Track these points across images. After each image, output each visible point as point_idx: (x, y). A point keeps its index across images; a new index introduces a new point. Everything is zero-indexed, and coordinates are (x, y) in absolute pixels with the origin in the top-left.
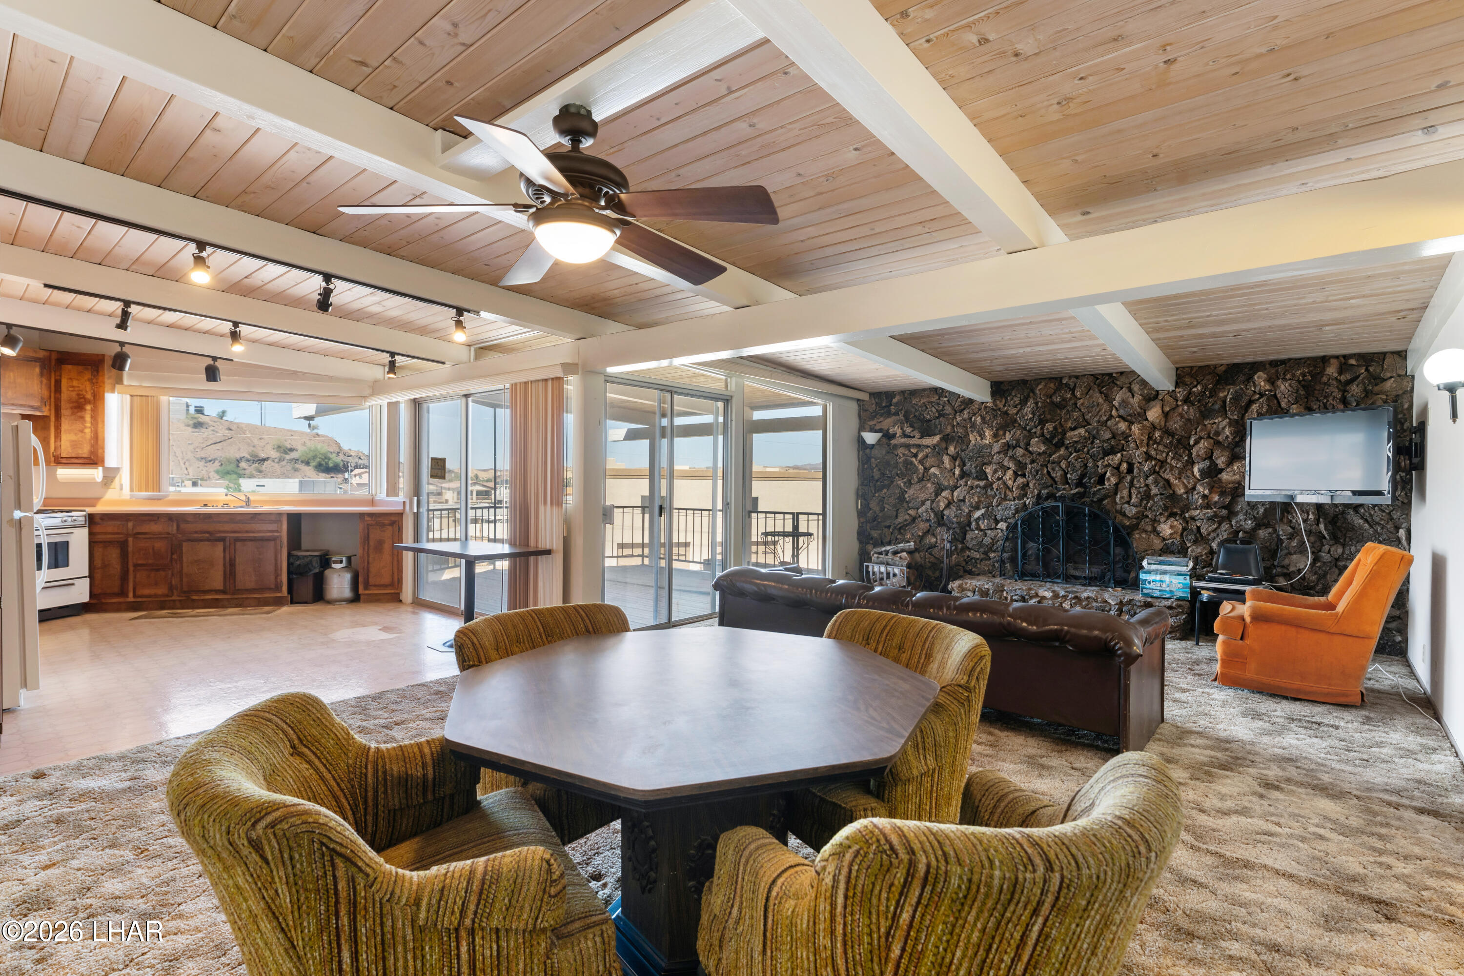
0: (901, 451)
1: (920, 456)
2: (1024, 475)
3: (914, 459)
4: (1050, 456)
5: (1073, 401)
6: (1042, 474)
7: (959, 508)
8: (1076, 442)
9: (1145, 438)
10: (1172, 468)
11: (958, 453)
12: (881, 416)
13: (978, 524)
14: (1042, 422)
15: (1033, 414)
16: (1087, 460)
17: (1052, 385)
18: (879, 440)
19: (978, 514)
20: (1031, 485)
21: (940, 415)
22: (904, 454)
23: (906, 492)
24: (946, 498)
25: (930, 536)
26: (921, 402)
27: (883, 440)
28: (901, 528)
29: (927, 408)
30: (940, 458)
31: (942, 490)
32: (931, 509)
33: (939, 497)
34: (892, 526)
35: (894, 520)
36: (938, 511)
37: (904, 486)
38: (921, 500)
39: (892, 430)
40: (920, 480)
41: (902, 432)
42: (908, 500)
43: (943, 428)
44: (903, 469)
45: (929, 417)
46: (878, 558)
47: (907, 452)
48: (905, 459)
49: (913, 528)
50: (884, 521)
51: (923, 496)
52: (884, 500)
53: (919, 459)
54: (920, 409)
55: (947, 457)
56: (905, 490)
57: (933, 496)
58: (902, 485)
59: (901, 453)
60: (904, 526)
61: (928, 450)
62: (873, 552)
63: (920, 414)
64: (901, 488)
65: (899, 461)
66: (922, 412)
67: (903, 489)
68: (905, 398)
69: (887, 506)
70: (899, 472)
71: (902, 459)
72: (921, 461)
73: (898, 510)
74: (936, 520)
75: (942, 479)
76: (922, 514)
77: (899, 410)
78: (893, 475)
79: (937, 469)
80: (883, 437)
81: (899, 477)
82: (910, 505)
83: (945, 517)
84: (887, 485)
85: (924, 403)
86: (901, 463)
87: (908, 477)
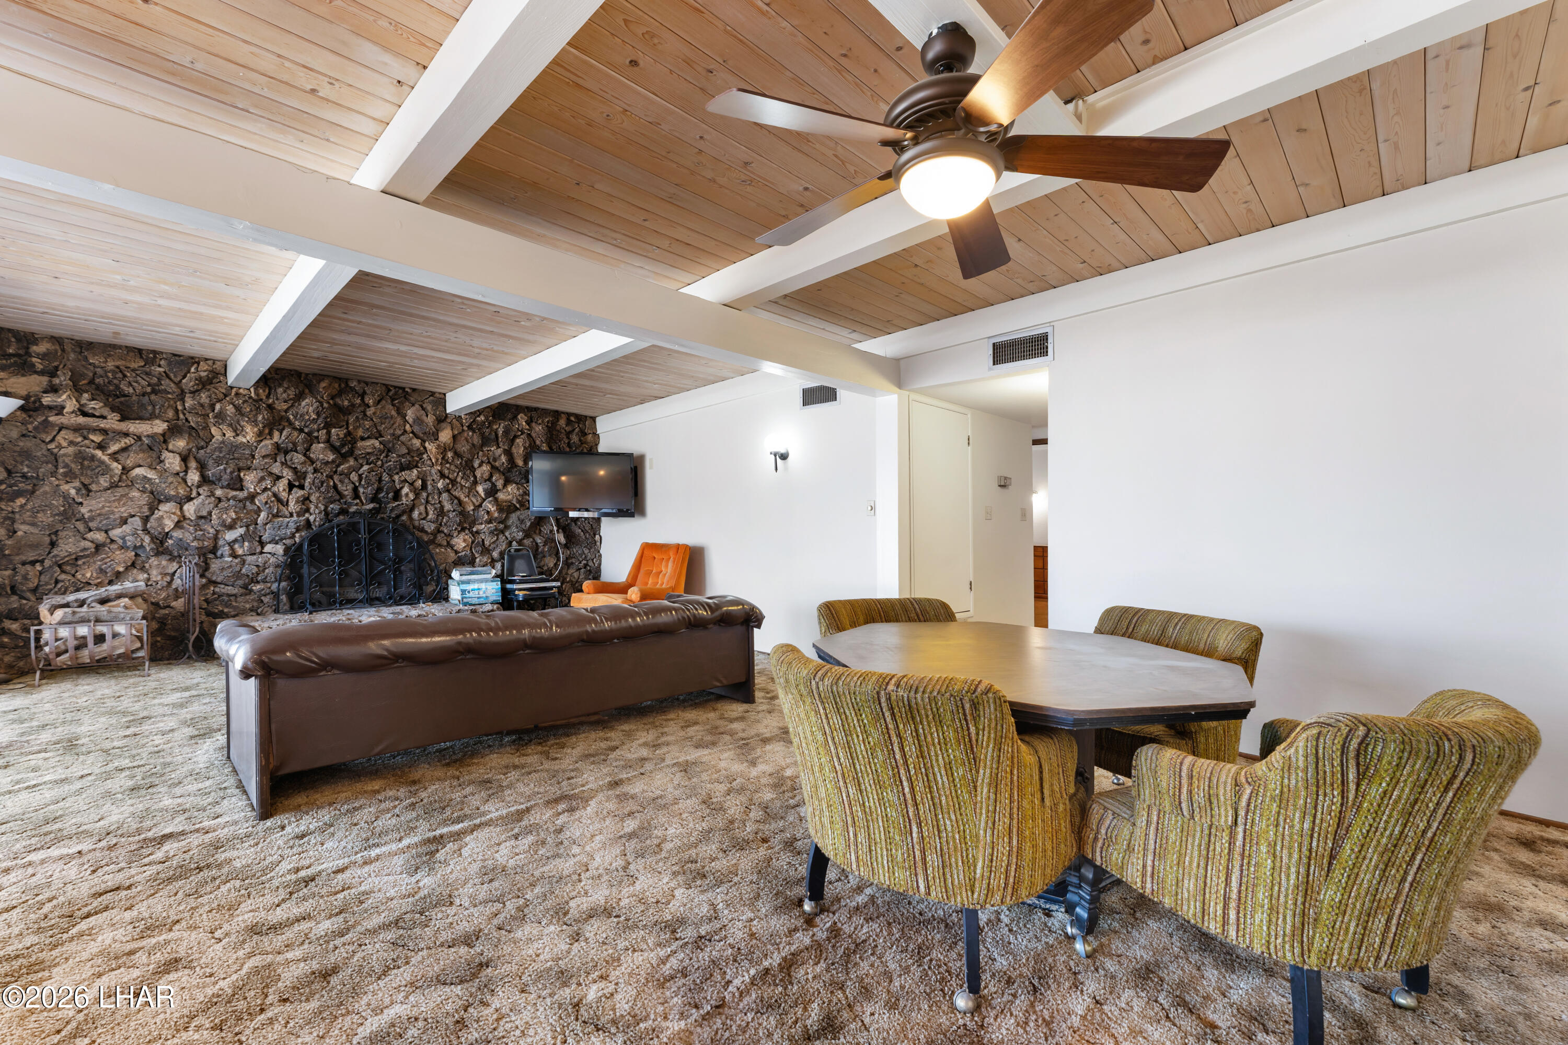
0: (63, 438)
1: (114, 447)
2: (302, 487)
3: (99, 453)
4: (338, 466)
5: (362, 409)
6: (328, 486)
7: (197, 527)
8: (369, 453)
9: (440, 457)
10: (462, 486)
11: (190, 450)
13: (232, 549)
14: (328, 426)
15: (318, 414)
16: (381, 473)
17: (336, 385)
18: (12, 414)
19: (230, 536)
20: (313, 498)
21: (154, 392)
22: (72, 443)
23: (81, 503)
24: (174, 514)
25: (135, 571)
26: (111, 365)
27: (19, 413)
28: (67, 563)
29: (125, 376)
30: (154, 455)
31: (160, 501)
32: (145, 530)
33: (156, 512)
34: (46, 561)
35: (47, 550)
36: (160, 533)
37: (77, 494)
38: (117, 516)
39: (49, 399)
40: (113, 486)
41: (78, 406)
42: (86, 516)
43: (157, 411)
44: (73, 466)
45: (131, 390)
46: (74, 613)
47: (80, 439)
48: (80, 451)
49: (100, 561)
50: (18, 555)
51: (123, 510)
52: (17, 516)
53: (109, 452)
54: (110, 375)
55: (171, 454)
56: (77, 500)
57: (146, 510)
58: (73, 492)
59: (65, 439)
60: (76, 559)
61: (133, 441)
62: (47, 606)
63: (109, 383)
64: (66, 496)
65: (62, 452)
66: (115, 381)
67: (74, 499)
68: (63, 350)
69: (25, 528)
70: (61, 471)
71: (71, 450)
72: (114, 456)
73: (56, 533)
74: (153, 546)
75: (163, 486)
76: (123, 538)
77: (57, 368)
78: (41, 475)
79: (149, 470)
80: (22, 408)
81: (58, 479)
82: (91, 524)
83: (170, 542)
84: (27, 491)
85: (118, 367)
86: (70, 456)
87: (83, 479)
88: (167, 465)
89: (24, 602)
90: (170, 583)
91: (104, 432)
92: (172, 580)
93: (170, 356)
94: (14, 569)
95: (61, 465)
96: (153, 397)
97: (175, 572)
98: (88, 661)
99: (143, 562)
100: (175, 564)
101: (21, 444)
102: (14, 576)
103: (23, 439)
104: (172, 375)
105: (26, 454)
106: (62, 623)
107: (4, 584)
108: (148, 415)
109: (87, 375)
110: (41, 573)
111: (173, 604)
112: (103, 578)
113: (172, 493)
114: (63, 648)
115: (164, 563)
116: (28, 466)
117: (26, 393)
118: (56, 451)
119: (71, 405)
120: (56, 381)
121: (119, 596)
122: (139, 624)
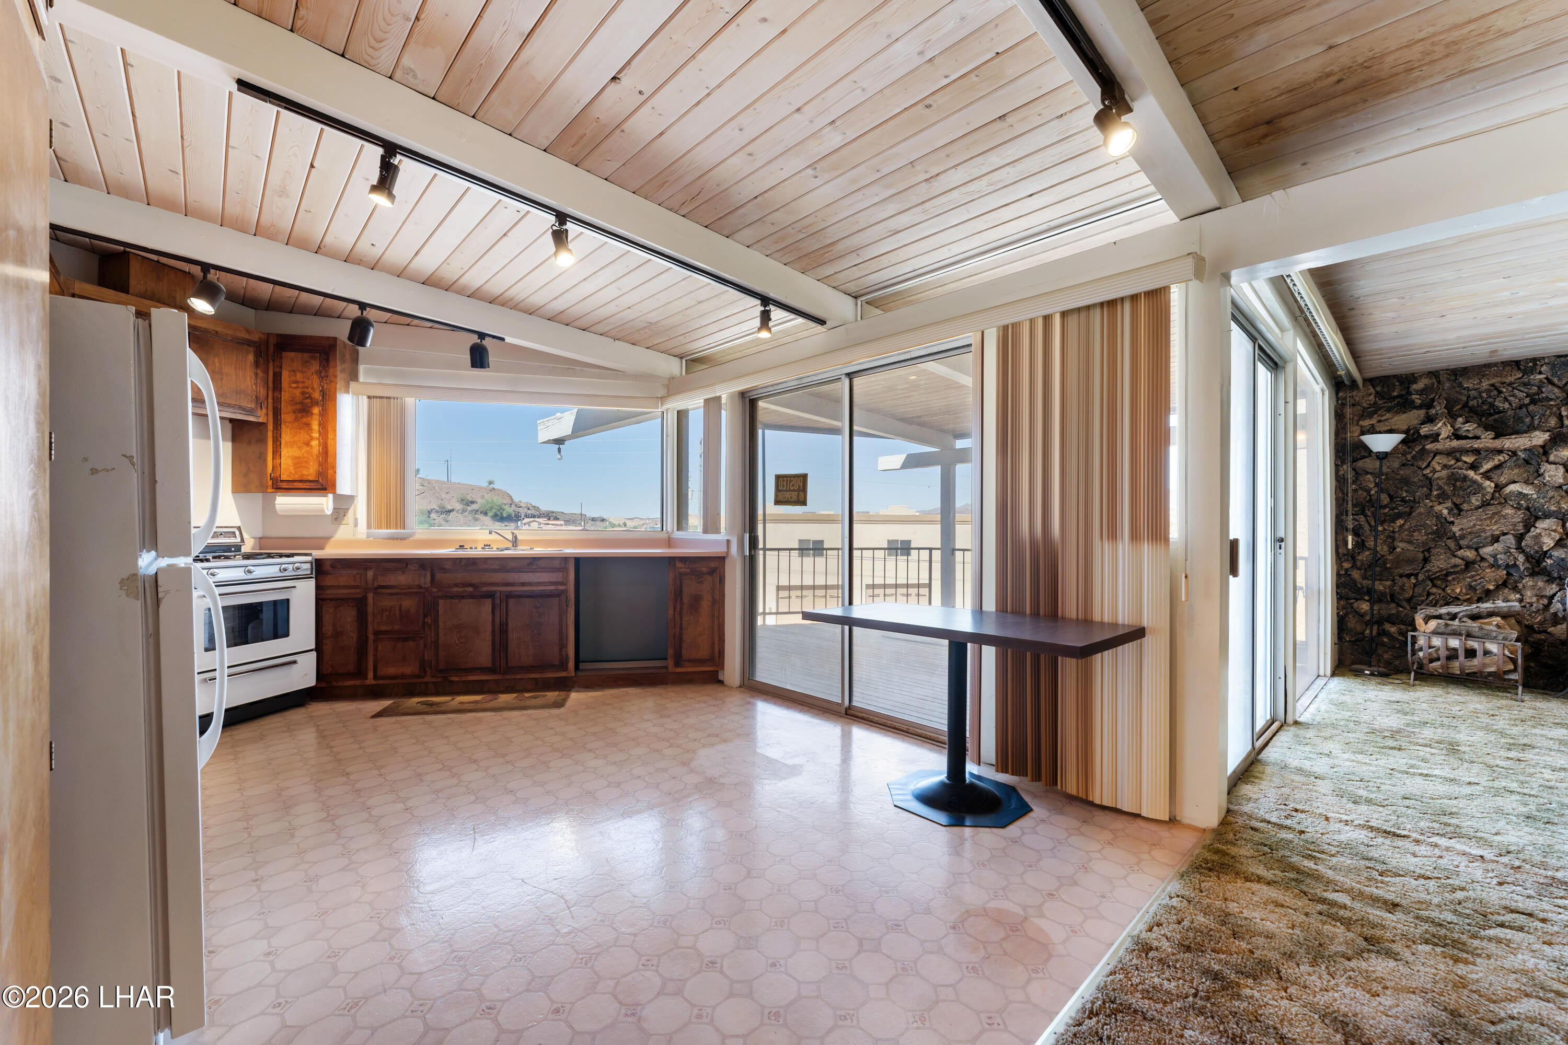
1: (1487, 466)
3: (1471, 473)
12: (1389, 410)
18: (1396, 449)
21: (1533, 402)
22: (1445, 467)
23: (1453, 523)
24: (1555, 531)
25: (1506, 591)
26: (1485, 384)
27: (1400, 446)
28: (1438, 578)
29: (1500, 392)
30: (1532, 469)
31: (1537, 518)
32: (1519, 548)
33: (1533, 529)
34: (1420, 575)
35: (1421, 565)
36: (1537, 552)
37: (1449, 513)
38: (1489, 534)
39: (1427, 429)
40: (1485, 504)
41: (1452, 431)
42: (1457, 535)
43: (1536, 422)
44: (1446, 487)
45: (1507, 405)
46: (1447, 625)
47: (1453, 462)
48: (1452, 473)
49: (1470, 577)
50: (1396, 568)
51: (1495, 528)
52: (1397, 535)
53: (1482, 471)
54: (1484, 395)
55: (1553, 466)
56: (1448, 519)
57: (1520, 528)
58: (1445, 512)
59: (1439, 463)
60: (1447, 575)
61: (1507, 457)
62: (1422, 616)
63: (1483, 403)
64: (1439, 516)
65: (1436, 476)
66: (1490, 400)
67: (1446, 519)
68: (1439, 382)
69: (1402, 545)
70: (1435, 493)
71: (1444, 473)
72: (1487, 475)
73: (1429, 550)
74: (1528, 565)
75: (1542, 501)
76: (1494, 556)
77: (1433, 400)
78: (1417, 498)
79: (1524, 486)
80: (1403, 442)
81: (1431, 501)
82: (1461, 542)
83: (1549, 561)
84: (1405, 513)
85: (1493, 385)
86: (1443, 479)
87: (1455, 499)
88: (1547, 478)
89: (1401, 609)
90: (1547, 607)
91: (1477, 452)
92: (1550, 603)
93: (1553, 359)
94: (1393, 580)
95: (1435, 487)
96: (1531, 408)
97: (1555, 595)
98: (1458, 672)
99: (1516, 582)
100: (1554, 586)
101: (1402, 472)
102: (1394, 587)
103: (1403, 468)
104: (1556, 380)
105: (1406, 481)
106: (1435, 633)
107: (1385, 592)
108: (1525, 428)
109: (1461, 400)
110: (1415, 585)
111: (1551, 629)
112: (1473, 594)
113: (1553, 508)
114: (1435, 655)
115: (1540, 584)
116: (1406, 491)
117: (1406, 427)
118: (1430, 475)
119: (1445, 430)
120: (1433, 412)
121: (1491, 614)
122: (1512, 645)
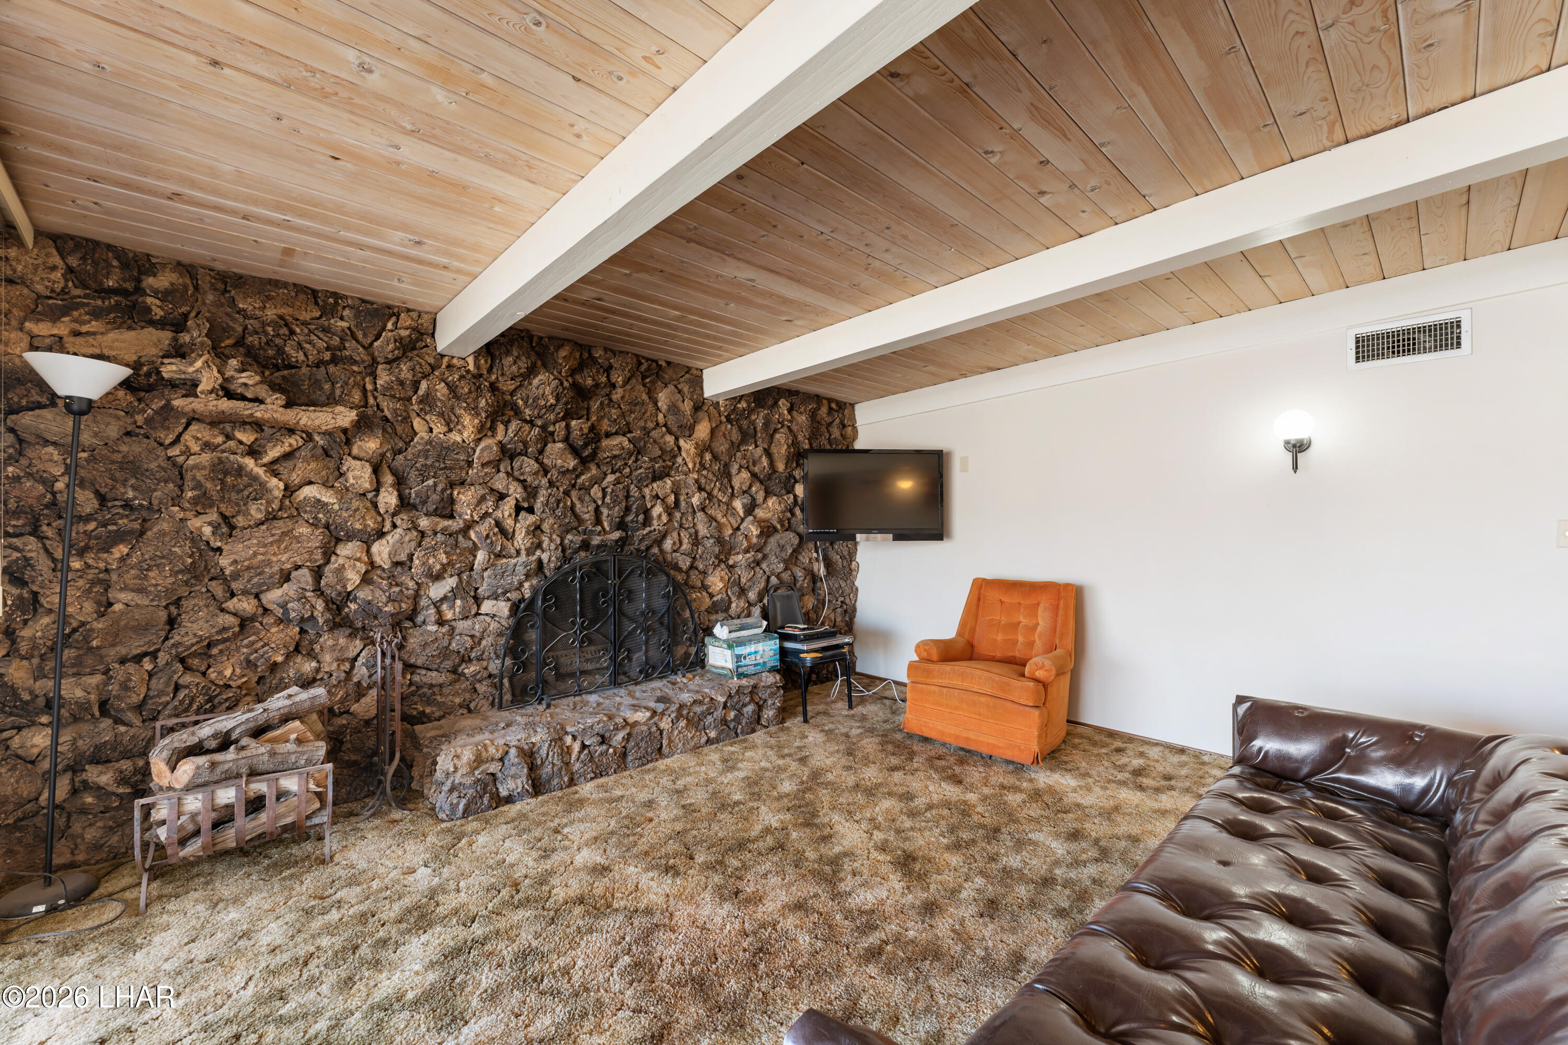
0: (195, 436)
1: (273, 453)
2: (531, 510)
3: (249, 462)
4: (578, 477)
5: (607, 390)
6: (565, 507)
7: (392, 579)
8: (615, 457)
9: (698, 460)
10: (720, 501)
11: (383, 455)
12: (96, 314)
13: (439, 612)
14: (568, 416)
15: (558, 399)
16: (628, 486)
17: (577, 355)
18: (111, 393)
19: (437, 591)
20: (546, 527)
21: (334, 360)
22: (207, 446)
23: (219, 550)
24: (359, 560)
25: (299, 659)
26: (271, 313)
27: (121, 393)
28: (195, 655)
29: (292, 332)
30: (332, 465)
31: (338, 540)
32: (318, 591)
33: (333, 558)
34: (161, 654)
35: (163, 634)
36: (340, 594)
37: (213, 533)
38: (276, 568)
39: (174, 368)
40: (271, 517)
41: (220, 381)
42: (227, 572)
43: (338, 392)
44: (209, 485)
45: (301, 357)
46: (213, 765)
47: (220, 439)
48: (219, 459)
49: (247, 646)
50: (113, 645)
51: (284, 558)
52: (114, 577)
53: (266, 460)
54: (270, 329)
55: (358, 463)
56: (212, 544)
57: (318, 556)
58: (207, 530)
59: (198, 439)
60: (209, 646)
61: (301, 442)
62: (165, 755)
63: (267, 343)
64: (195, 539)
65: (192, 461)
66: (278, 341)
67: (208, 543)
68: (196, 288)
69: (125, 596)
70: (190, 494)
71: (206, 458)
72: (273, 468)
73: (177, 602)
74: (328, 616)
75: (345, 514)
76: (284, 606)
77: (185, 316)
78: (155, 502)
79: (324, 491)
80: (126, 384)
81: (183, 509)
82: (234, 585)
83: (353, 606)
84: (131, 532)
85: (281, 317)
86: (204, 468)
87: (223, 508)
88: (352, 481)
89: (122, 729)
90: (349, 673)
91: (257, 425)
92: (352, 667)
93: (357, 302)
94: (106, 672)
95: (189, 483)
96: (332, 369)
97: (358, 655)
99: (312, 643)
100: (358, 642)
101: (124, 448)
102: (106, 684)
103: (127, 439)
104: (360, 335)
105: (132, 467)
106: (192, 787)
107: (89, 702)
108: (324, 398)
109: (233, 329)
110: (151, 675)
111: (355, 708)
112: (252, 674)
113: (358, 526)
114: (190, 828)
115: (342, 641)
116: (134, 488)
117: (135, 358)
118: (181, 459)
119: (209, 379)
120: (185, 338)
121: (286, 719)
122: (320, 771)
